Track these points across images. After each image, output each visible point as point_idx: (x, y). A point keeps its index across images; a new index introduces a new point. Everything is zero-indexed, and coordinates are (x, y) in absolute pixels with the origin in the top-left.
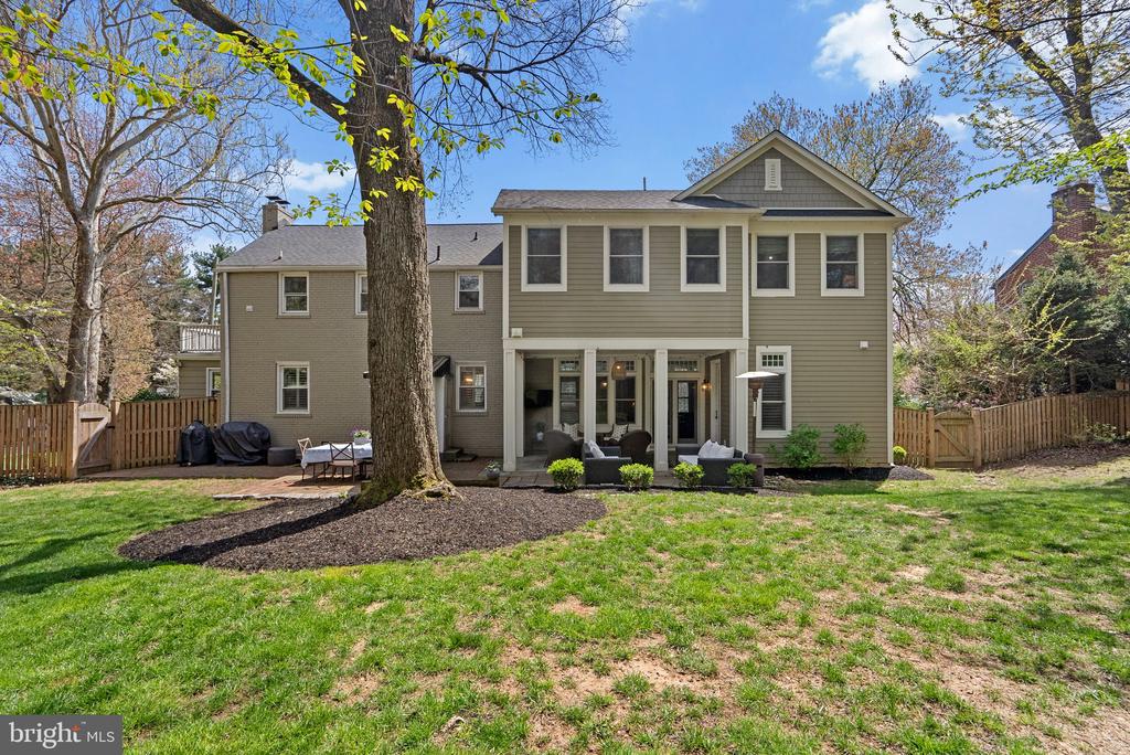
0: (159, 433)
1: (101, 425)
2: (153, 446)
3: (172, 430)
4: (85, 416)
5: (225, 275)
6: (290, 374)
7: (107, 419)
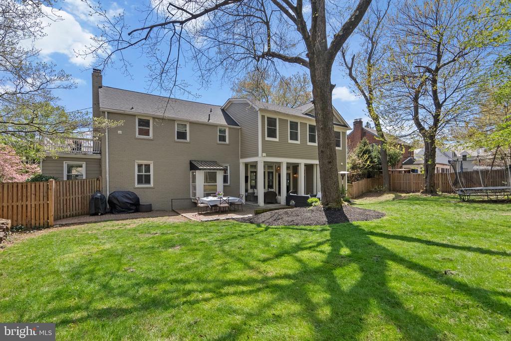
0: (74, 199)
2: (71, 205)
3: (80, 196)
5: (106, 113)
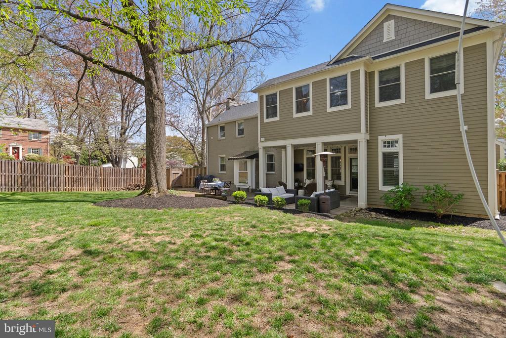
1: (179, 175)
4: (174, 172)
6: (222, 158)
7: (181, 173)
